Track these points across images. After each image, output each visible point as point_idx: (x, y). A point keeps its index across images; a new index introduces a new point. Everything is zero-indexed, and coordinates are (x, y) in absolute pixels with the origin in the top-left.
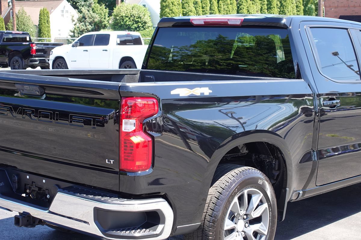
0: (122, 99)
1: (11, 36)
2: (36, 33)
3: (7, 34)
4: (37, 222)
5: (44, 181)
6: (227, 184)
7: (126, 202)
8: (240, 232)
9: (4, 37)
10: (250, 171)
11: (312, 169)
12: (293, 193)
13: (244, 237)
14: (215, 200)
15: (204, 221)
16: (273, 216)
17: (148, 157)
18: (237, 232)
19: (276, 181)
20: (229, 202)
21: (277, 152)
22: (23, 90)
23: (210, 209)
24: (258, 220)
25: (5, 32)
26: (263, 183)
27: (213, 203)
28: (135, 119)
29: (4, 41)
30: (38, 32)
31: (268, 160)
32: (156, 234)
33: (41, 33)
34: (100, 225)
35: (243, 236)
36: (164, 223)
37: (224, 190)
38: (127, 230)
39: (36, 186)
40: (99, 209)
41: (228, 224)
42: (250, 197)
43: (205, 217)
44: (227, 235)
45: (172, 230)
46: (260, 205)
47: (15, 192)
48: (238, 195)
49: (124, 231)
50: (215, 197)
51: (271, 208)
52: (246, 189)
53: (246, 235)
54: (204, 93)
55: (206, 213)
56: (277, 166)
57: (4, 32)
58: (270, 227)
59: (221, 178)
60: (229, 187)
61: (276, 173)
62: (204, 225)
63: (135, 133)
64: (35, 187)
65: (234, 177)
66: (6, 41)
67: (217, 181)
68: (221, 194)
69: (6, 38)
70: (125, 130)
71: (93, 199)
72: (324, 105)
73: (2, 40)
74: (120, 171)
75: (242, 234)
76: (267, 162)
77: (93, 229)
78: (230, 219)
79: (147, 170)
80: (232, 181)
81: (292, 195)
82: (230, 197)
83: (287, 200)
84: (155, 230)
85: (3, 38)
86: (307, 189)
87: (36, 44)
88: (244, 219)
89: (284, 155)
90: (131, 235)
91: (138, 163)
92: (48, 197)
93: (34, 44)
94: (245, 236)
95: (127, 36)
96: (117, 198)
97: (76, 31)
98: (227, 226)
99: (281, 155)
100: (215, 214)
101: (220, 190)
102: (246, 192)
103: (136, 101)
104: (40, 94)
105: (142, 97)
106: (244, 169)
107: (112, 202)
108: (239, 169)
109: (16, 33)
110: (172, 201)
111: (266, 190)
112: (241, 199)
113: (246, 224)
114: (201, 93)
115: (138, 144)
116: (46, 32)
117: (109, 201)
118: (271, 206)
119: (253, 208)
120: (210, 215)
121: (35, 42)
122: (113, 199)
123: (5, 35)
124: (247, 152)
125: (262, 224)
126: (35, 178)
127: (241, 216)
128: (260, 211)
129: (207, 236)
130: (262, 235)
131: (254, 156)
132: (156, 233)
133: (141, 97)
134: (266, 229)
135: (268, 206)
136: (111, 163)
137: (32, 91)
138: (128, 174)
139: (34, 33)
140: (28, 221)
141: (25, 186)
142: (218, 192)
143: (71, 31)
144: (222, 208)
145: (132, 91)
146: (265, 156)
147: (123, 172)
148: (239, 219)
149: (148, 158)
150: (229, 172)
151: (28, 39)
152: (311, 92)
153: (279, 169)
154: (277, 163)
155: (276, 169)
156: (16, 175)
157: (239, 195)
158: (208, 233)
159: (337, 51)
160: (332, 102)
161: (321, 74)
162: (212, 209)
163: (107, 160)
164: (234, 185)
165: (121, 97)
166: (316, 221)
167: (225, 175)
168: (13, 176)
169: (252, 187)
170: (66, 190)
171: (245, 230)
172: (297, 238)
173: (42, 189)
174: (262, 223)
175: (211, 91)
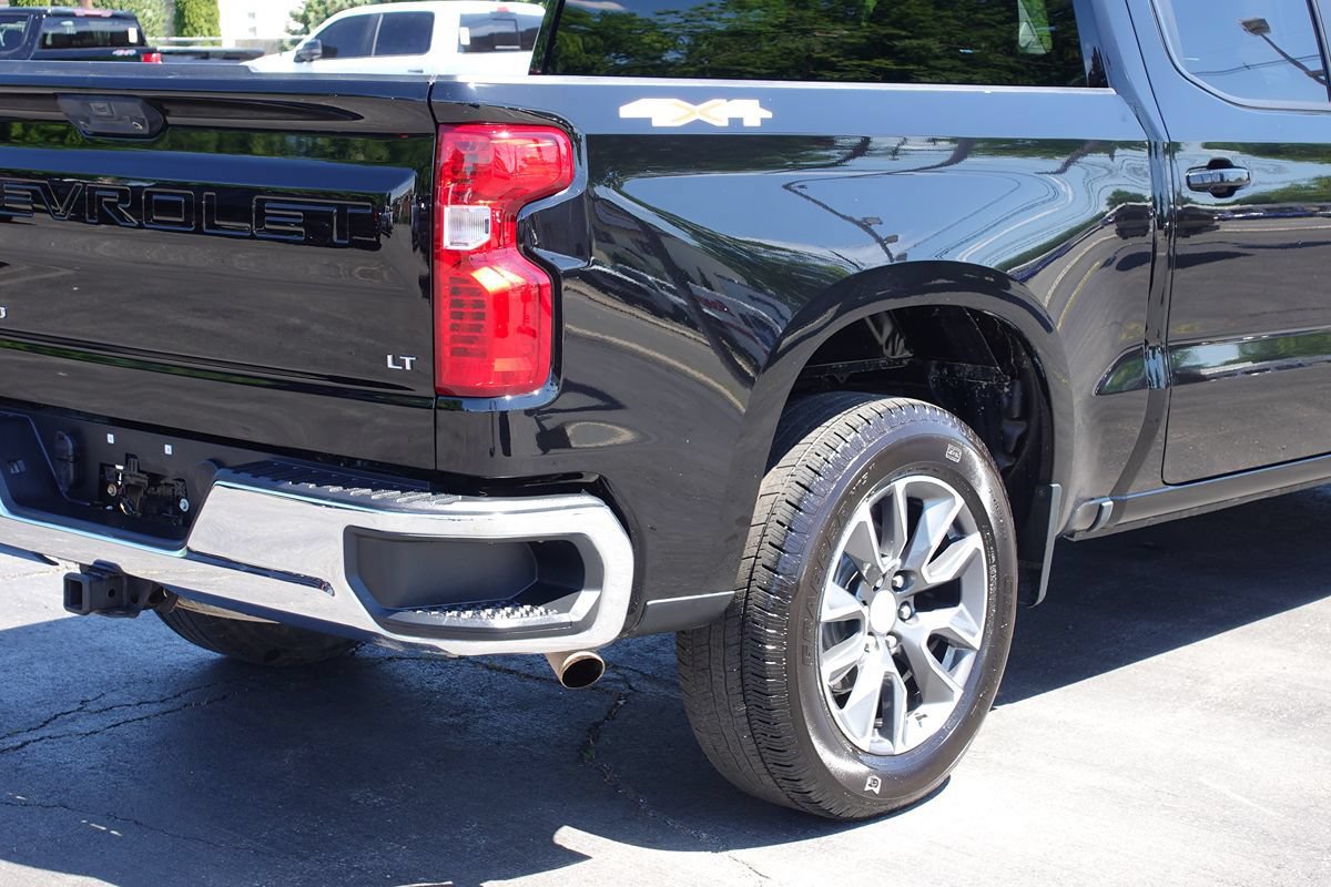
0: (440, 133)
1: (69, 27)
2: (165, 24)
3: (57, 20)
4: (145, 599)
5: (168, 449)
6: (832, 456)
7: (459, 504)
8: (883, 635)
9: (46, 31)
10: (916, 411)
11: (1147, 421)
12: (1077, 504)
13: (896, 654)
14: (785, 513)
15: (748, 587)
16: (1002, 583)
17: (539, 344)
18: (870, 634)
19: (1014, 460)
20: (840, 519)
21: (1017, 354)
22: (87, 120)
23: (770, 543)
24: (946, 595)
25: (49, 11)
26: (965, 458)
27: (778, 522)
28: (489, 205)
29: (44, 45)
30: (174, 23)
31: (985, 383)
32: (571, 623)
33: (185, 25)
34: (370, 591)
35: (893, 651)
36: (598, 584)
37: (820, 475)
38: (464, 610)
39: (141, 468)
40: (362, 532)
41: (835, 603)
42: (916, 509)
43: (752, 573)
44: (834, 644)
45: (628, 613)
46: (955, 540)
47: (67, 493)
48: (870, 495)
49: (455, 613)
50: (787, 501)
51: (995, 549)
52: (901, 475)
53: (902, 647)
54: (741, 120)
55: (756, 558)
56: (1017, 404)
57: (45, 12)
58: (991, 623)
59: (809, 436)
60: (839, 467)
61: (1015, 430)
62: (746, 603)
63: (489, 256)
64: (136, 473)
65: (855, 429)
66: (54, 46)
67: (794, 446)
68: (810, 491)
69: (53, 36)
70: (452, 244)
71: (343, 498)
72: (1192, 182)
73: (37, 40)
74: (437, 396)
75: (887, 642)
76: (982, 391)
77: (345, 608)
78: (844, 587)
79: (536, 392)
80: (848, 445)
81: (1073, 512)
82: (840, 502)
83: (1054, 530)
84: (567, 609)
85: (40, 35)
86: (1130, 491)
87: (163, 53)
88: (896, 589)
89: (1042, 359)
90: (477, 623)
91: (501, 365)
92: (182, 506)
93: (154, 55)
94: (899, 651)
95: (495, 19)
96: (427, 492)
97: (311, 16)
98: (831, 608)
99: (1032, 359)
100: (786, 563)
101: (806, 476)
102: (900, 487)
103: (491, 139)
104: (146, 132)
105: (517, 126)
106: (892, 405)
107: (408, 505)
108: (874, 404)
109: (87, 16)
110: (630, 507)
111: (974, 483)
112: (882, 512)
113: (901, 607)
114: (731, 120)
115: (502, 298)
116: (202, 20)
117: (398, 501)
118: (993, 543)
119: (929, 548)
120: (768, 565)
121: (159, 48)
122: (412, 495)
123: (47, 25)
124: (907, 354)
125: (961, 611)
126: (137, 440)
127: (884, 576)
128: (954, 562)
129: (759, 640)
130: (962, 649)
131: (933, 369)
132: (569, 620)
133: (508, 124)
134: (977, 629)
135: (985, 544)
136: (404, 367)
137: (120, 119)
138: (466, 405)
139: (157, 27)
140: (112, 593)
141: (100, 473)
142: (797, 483)
143: (296, 17)
144: (811, 541)
145: (479, 102)
146: (976, 369)
147: (446, 400)
148: (876, 589)
149: (536, 345)
150: (839, 416)
151: (133, 38)
152: (1141, 136)
153: (1026, 413)
154: (1017, 394)
155: (1016, 416)
156: (69, 434)
157: (876, 496)
158: (761, 630)
159: (1261, 17)
160: (1222, 176)
161: (1181, 74)
162: (777, 543)
163: (390, 358)
164: (855, 459)
165: (437, 125)
166: (1169, 625)
167: (826, 424)
168: (57, 438)
169: (924, 471)
170: (246, 471)
171: (901, 628)
172: (1095, 677)
173: (162, 482)
174: (961, 606)
175: (769, 115)
